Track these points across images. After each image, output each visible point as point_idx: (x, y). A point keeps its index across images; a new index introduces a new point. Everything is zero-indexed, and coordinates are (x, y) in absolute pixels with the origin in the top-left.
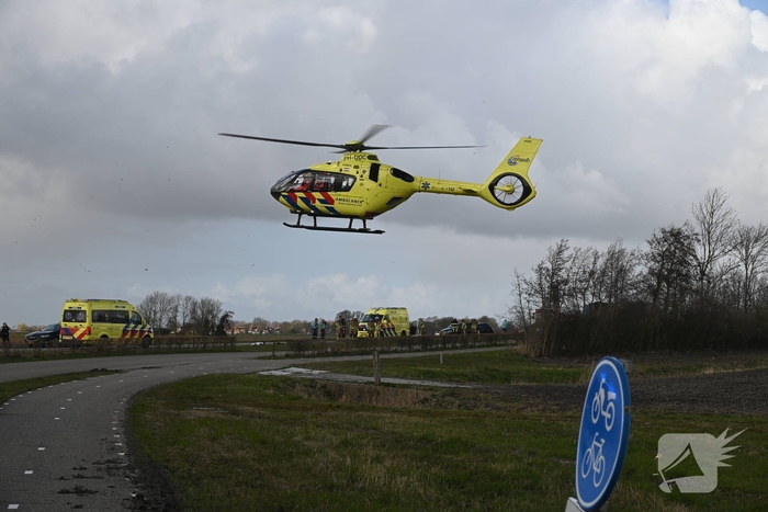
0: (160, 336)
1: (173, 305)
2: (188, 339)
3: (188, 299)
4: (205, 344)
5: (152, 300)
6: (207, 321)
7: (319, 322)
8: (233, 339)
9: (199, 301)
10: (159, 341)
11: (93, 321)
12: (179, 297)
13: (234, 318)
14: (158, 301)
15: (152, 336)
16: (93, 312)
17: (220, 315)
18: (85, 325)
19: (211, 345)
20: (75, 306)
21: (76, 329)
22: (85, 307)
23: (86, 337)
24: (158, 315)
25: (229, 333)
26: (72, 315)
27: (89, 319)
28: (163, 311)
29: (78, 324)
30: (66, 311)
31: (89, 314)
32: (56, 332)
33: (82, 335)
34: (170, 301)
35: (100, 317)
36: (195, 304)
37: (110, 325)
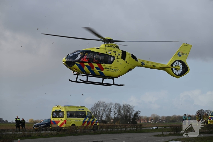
0: (102, 124)
1: (109, 108)
2: (117, 126)
3: (116, 104)
4: (126, 128)
5: (97, 105)
6: (126, 116)
7: (187, 116)
8: (141, 126)
9: (122, 105)
10: (102, 127)
11: (67, 117)
12: (111, 104)
13: (140, 115)
14: (101, 106)
15: (98, 124)
16: (67, 112)
17: (134, 113)
18: (64, 119)
19: (129, 129)
20: (58, 109)
21: (59, 121)
22: (63, 110)
23: (64, 126)
24: (101, 113)
25: (138, 122)
26: (57, 114)
27: (65, 116)
28: (103, 111)
29: (60, 119)
30: (53, 112)
31: (65, 113)
32: (48, 123)
33: (62, 124)
34: (106, 106)
35: (71, 115)
36: (120, 107)
37: (76, 119)
